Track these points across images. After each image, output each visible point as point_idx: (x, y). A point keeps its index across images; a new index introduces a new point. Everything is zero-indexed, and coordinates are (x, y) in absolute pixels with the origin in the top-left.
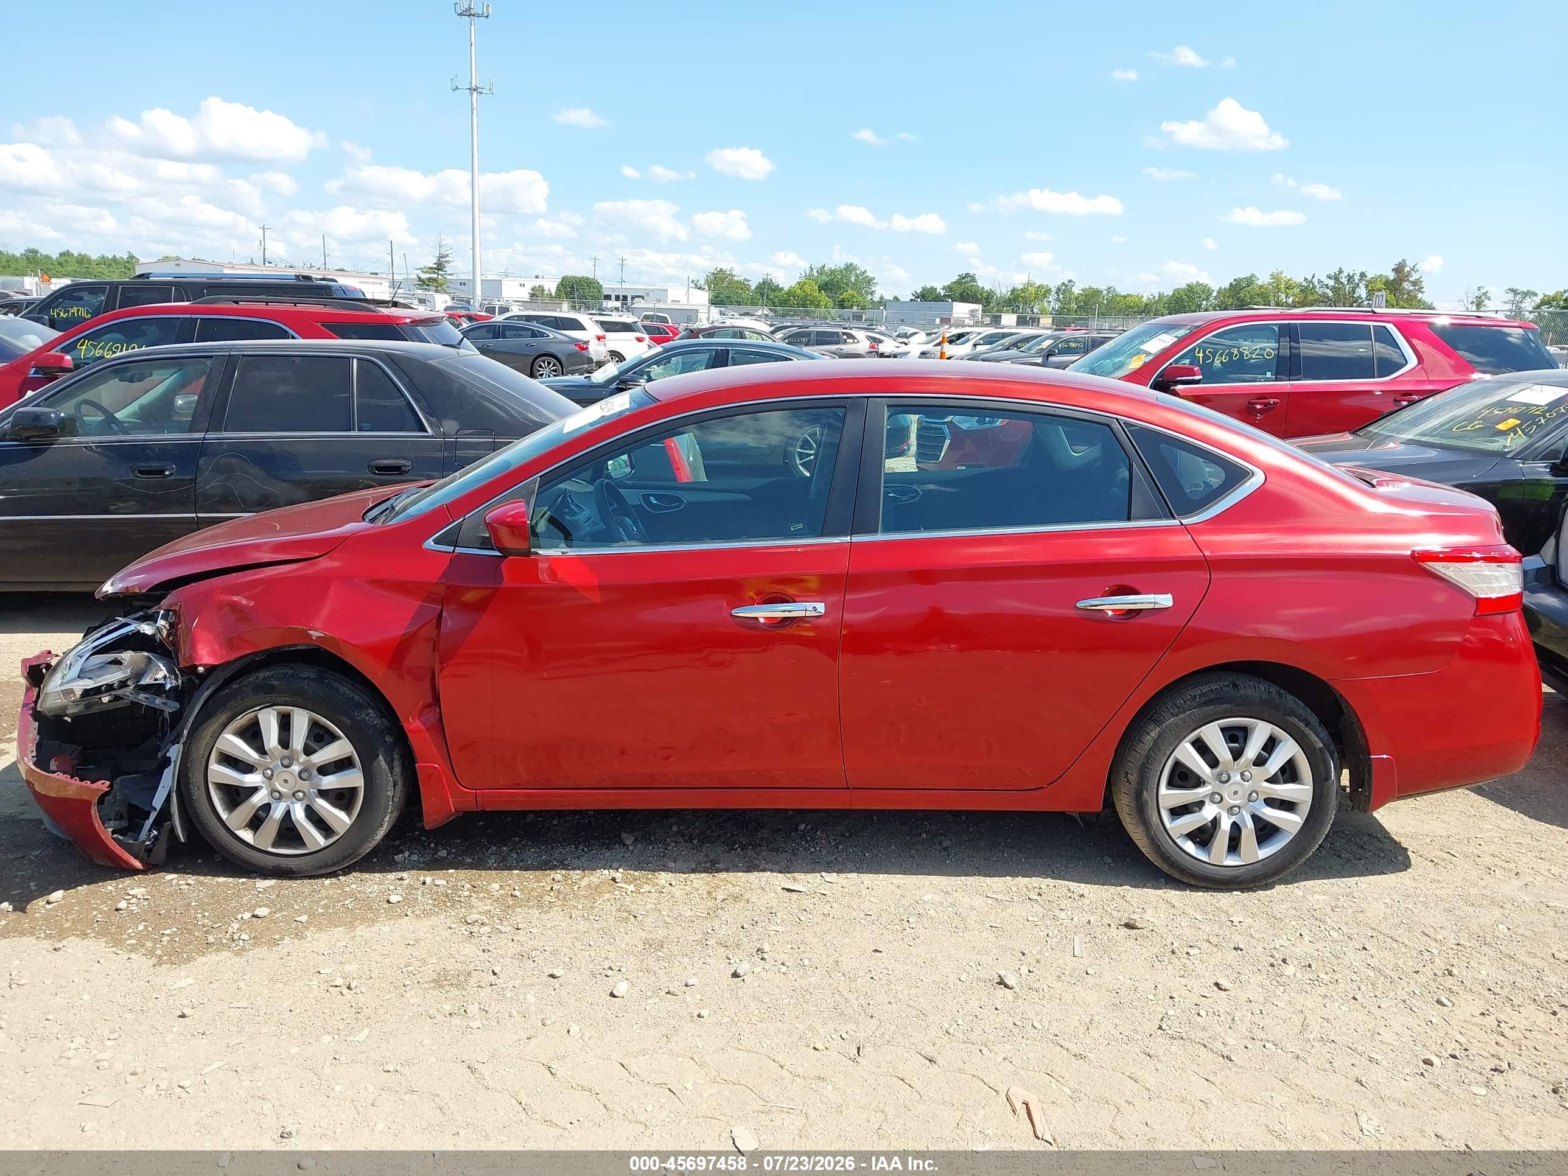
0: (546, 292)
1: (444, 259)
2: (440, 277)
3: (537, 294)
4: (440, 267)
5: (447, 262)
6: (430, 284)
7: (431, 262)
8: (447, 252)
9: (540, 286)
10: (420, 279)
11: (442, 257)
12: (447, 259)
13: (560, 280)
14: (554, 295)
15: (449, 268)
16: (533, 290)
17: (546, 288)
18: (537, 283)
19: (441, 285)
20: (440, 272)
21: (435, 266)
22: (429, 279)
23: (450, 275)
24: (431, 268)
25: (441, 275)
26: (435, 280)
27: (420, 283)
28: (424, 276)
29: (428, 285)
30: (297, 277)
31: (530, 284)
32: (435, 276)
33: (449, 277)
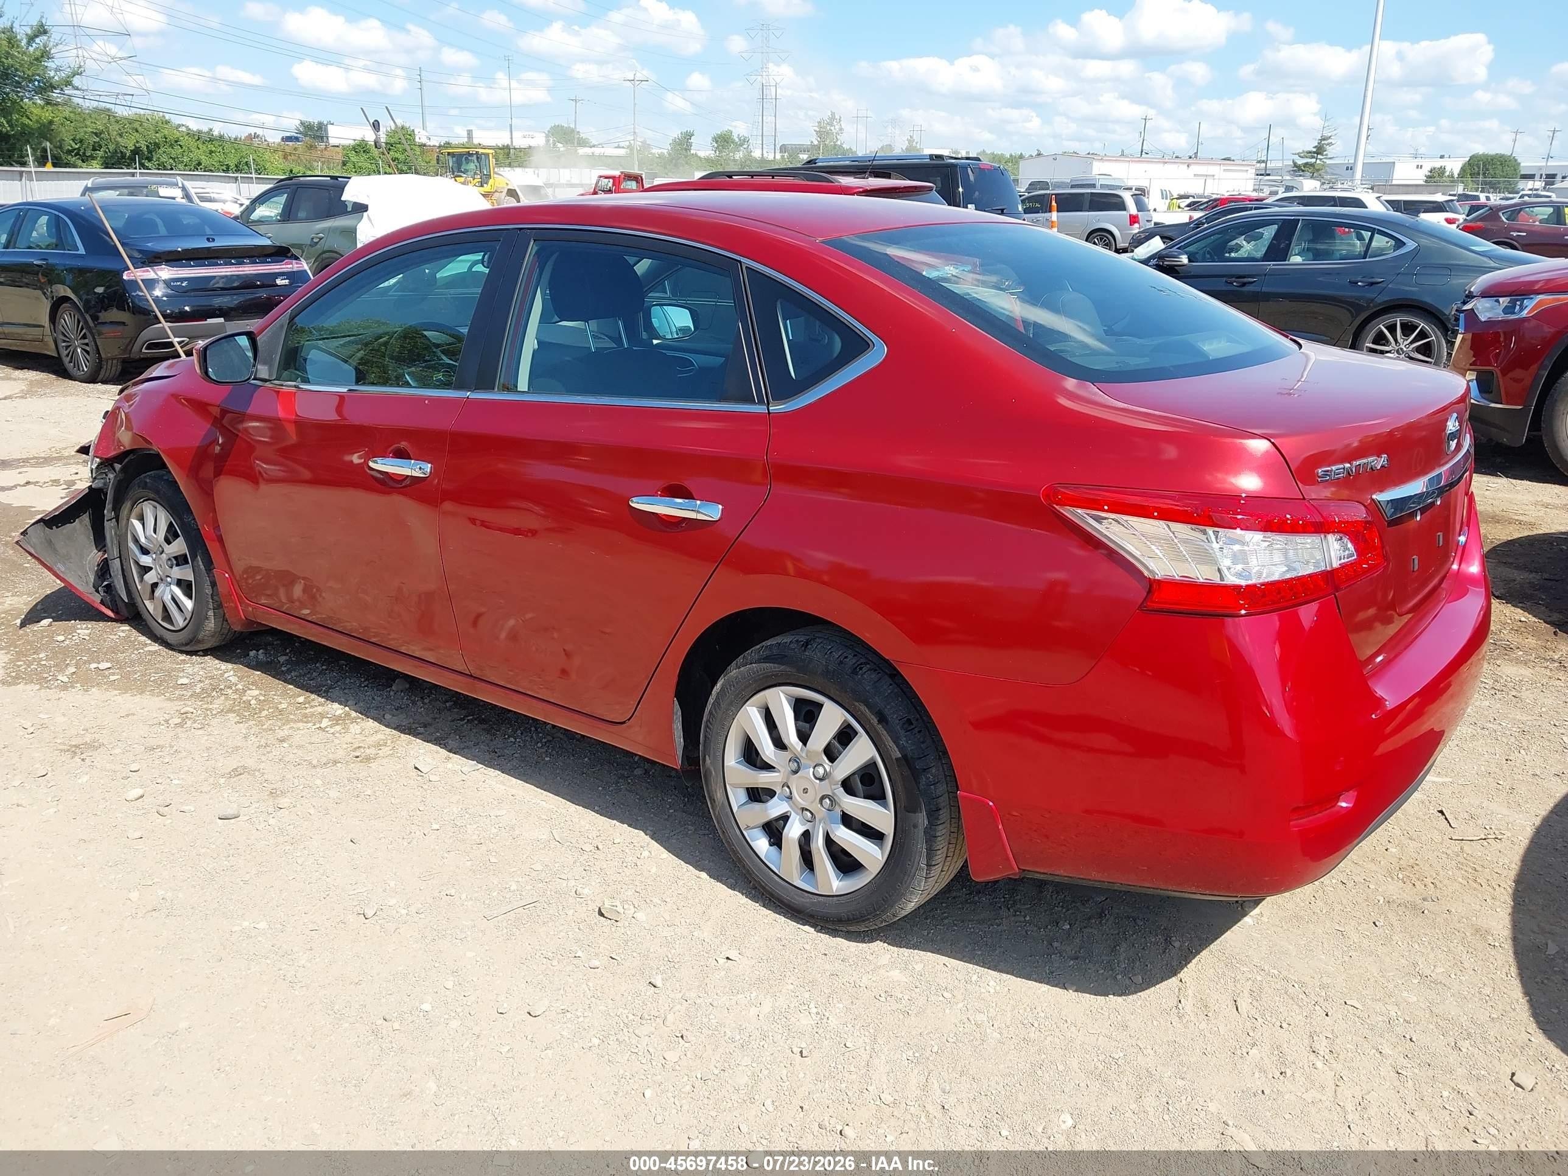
0: (1447, 174)
1: (1326, 142)
2: (1318, 161)
3: (1436, 177)
4: (1319, 150)
5: (1328, 144)
6: (1306, 169)
7: (1311, 146)
8: (1330, 135)
9: (1441, 167)
10: (1295, 164)
11: (1324, 140)
12: (1330, 141)
13: (1468, 159)
14: (1456, 176)
15: (1330, 151)
16: (1431, 172)
17: (1448, 169)
18: (1438, 164)
19: (1318, 170)
20: (1319, 156)
21: (1315, 150)
22: (1306, 164)
23: (1330, 158)
24: (1310, 152)
25: (1321, 159)
26: (1312, 165)
27: (1295, 169)
28: (1300, 162)
29: (1303, 171)
30: (931, 157)
31: (1428, 166)
32: (1313, 160)
33: (1328, 162)
